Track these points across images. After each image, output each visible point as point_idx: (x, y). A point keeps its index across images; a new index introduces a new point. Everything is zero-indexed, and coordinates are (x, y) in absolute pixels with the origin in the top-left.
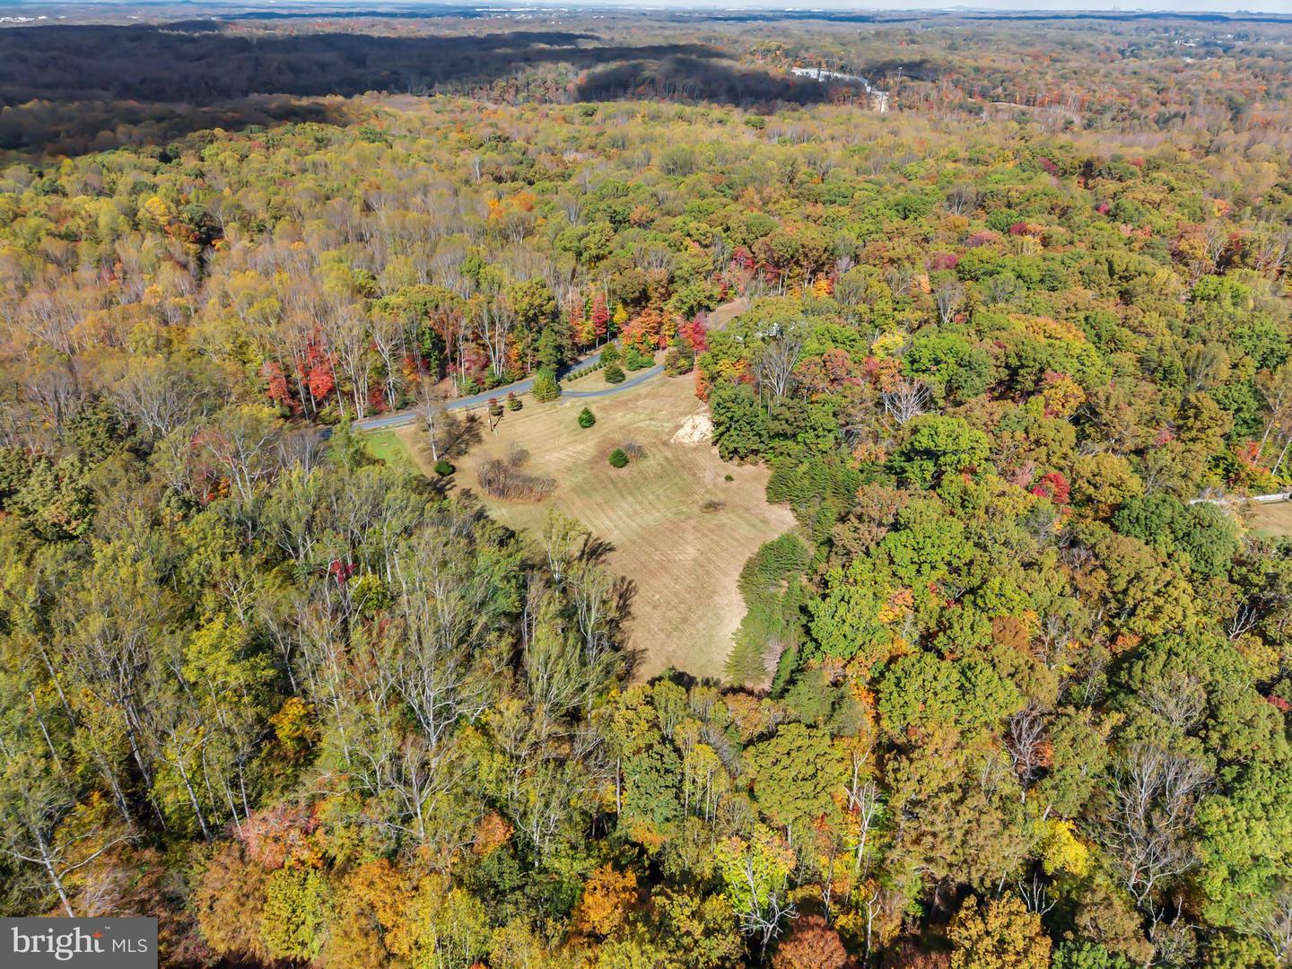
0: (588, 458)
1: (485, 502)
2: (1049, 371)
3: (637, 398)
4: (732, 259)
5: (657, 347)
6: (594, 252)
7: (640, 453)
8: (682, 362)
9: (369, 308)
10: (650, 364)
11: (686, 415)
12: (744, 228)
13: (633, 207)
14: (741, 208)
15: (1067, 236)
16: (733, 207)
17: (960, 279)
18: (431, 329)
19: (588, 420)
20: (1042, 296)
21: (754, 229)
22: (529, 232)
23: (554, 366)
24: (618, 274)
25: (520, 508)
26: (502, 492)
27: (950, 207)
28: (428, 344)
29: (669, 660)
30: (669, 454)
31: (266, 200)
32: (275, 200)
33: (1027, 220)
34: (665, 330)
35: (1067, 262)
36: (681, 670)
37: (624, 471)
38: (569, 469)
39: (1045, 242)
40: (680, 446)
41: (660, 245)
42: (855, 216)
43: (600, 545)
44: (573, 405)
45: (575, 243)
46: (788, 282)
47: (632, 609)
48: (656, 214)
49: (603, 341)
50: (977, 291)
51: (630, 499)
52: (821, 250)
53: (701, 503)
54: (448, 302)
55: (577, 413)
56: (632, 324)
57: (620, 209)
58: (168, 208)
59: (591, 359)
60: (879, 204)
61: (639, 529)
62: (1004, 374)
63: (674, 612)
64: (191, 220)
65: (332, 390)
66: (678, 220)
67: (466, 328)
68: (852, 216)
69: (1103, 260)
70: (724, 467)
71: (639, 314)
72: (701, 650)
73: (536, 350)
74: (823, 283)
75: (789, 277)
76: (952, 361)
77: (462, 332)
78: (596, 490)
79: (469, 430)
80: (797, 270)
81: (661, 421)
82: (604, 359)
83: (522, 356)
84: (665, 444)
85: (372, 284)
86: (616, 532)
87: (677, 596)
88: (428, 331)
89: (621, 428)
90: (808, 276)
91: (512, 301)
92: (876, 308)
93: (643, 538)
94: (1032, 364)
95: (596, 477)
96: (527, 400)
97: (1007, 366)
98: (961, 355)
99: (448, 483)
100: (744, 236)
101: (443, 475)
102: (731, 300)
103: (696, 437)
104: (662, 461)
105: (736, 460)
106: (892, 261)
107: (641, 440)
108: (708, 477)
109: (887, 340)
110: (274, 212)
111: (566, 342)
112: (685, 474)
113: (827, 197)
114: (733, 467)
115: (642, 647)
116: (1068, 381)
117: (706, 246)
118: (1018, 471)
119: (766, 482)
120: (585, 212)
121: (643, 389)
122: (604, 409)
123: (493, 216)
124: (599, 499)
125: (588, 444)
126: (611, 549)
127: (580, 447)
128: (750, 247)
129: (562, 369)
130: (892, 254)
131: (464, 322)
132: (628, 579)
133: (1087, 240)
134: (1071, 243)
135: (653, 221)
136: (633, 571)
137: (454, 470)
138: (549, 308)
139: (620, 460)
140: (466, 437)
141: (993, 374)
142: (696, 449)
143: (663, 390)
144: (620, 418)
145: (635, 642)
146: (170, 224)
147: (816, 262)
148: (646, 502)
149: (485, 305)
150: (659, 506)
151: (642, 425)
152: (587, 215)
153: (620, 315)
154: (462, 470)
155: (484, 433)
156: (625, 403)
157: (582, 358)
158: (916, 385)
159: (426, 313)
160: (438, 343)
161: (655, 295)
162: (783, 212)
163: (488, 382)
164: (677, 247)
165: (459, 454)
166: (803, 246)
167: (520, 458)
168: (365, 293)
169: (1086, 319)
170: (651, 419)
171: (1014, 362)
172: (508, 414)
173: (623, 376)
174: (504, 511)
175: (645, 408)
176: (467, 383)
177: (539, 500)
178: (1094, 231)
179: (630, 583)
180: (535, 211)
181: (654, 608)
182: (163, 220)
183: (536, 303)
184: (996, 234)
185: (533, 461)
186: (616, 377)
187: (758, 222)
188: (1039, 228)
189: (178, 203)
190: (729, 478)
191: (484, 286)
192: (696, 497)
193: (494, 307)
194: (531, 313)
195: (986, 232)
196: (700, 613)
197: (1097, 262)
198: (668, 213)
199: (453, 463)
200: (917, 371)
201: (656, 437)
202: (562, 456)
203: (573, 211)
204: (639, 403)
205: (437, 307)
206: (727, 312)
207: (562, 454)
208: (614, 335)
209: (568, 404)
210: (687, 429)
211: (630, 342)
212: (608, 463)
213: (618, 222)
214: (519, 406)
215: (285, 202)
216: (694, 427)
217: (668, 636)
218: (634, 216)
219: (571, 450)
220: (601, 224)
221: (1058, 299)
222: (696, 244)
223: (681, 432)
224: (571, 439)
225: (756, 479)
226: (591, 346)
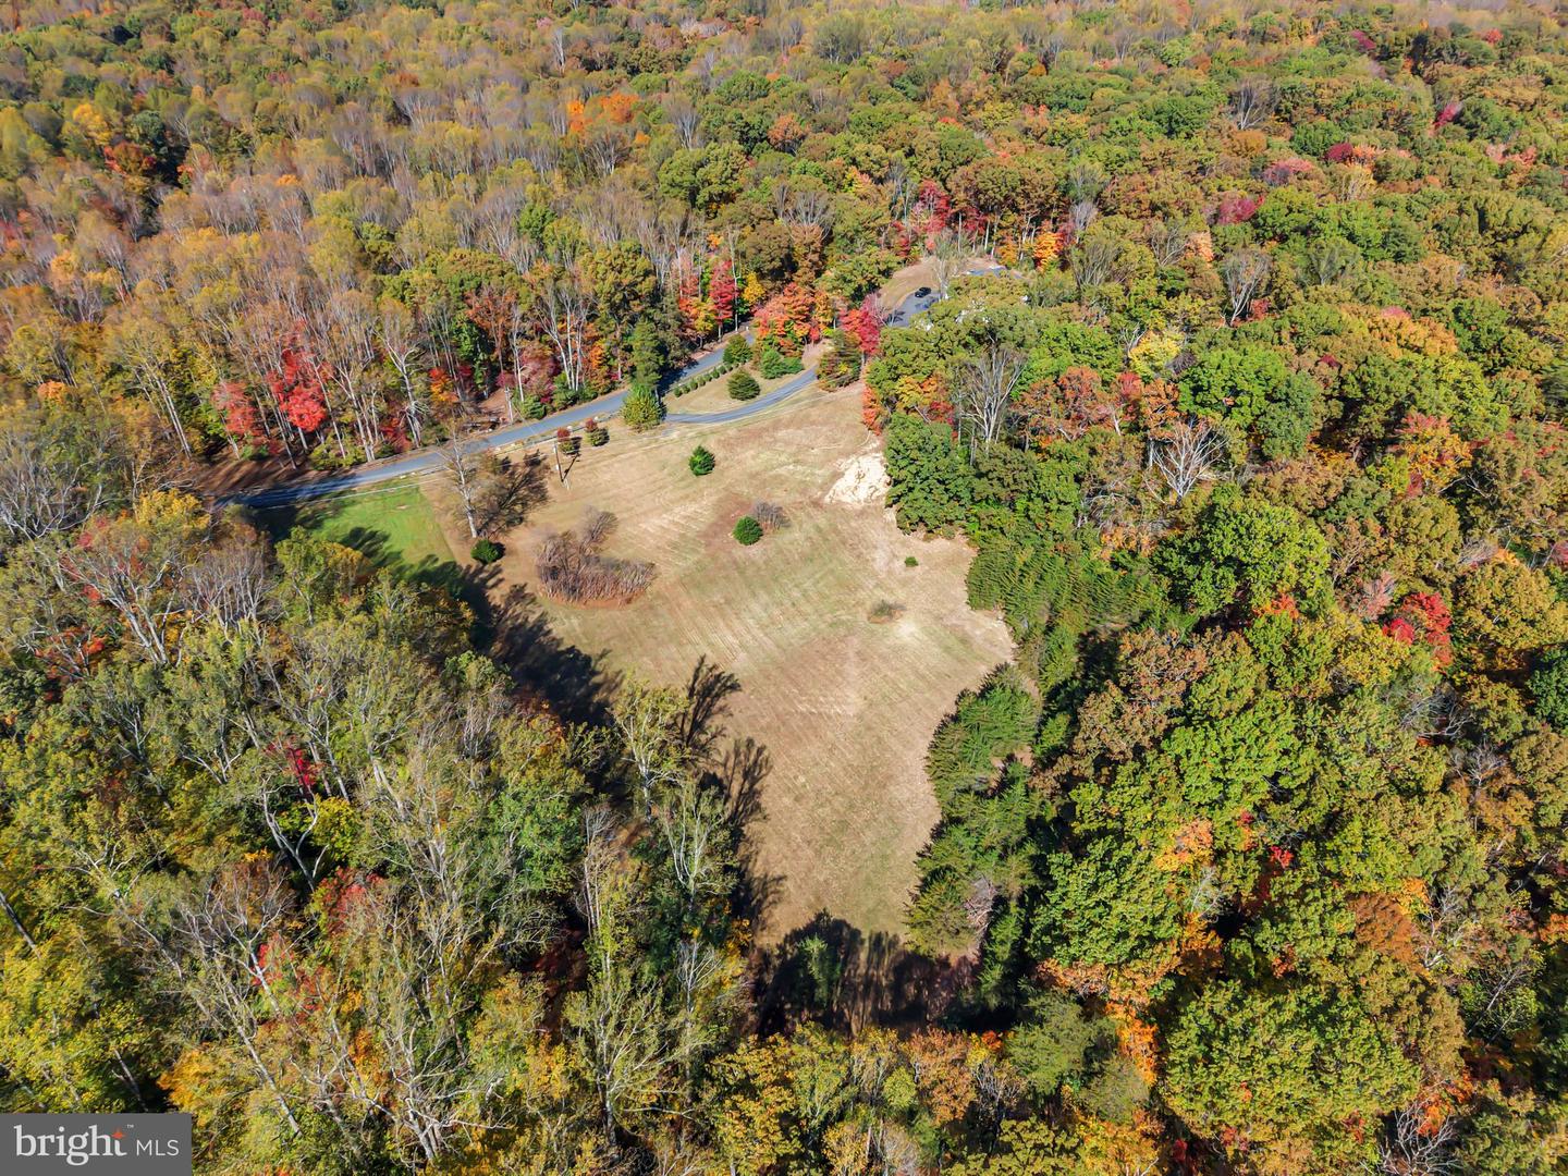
0: (703, 527)
1: (547, 607)
2: (1413, 412)
3: (776, 426)
4: (917, 199)
5: (807, 339)
6: (716, 189)
7: (780, 519)
8: (843, 368)
9: (378, 290)
10: (798, 368)
11: (847, 456)
12: (935, 152)
13: (773, 114)
14: (931, 118)
15: (1413, 166)
16: (919, 117)
17: (1257, 238)
18: (470, 322)
19: (704, 463)
20: (1387, 272)
21: (950, 154)
22: (623, 158)
23: (655, 376)
24: (749, 227)
25: (601, 615)
26: (574, 590)
27: (1234, 113)
28: (467, 346)
29: (818, 898)
30: (822, 521)
31: (250, 105)
32: (264, 104)
33: (1353, 138)
34: (818, 316)
35: (1416, 207)
36: (835, 915)
37: (755, 550)
38: (675, 546)
39: (1381, 174)
40: (838, 509)
41: (812, 181)
42: (1097, 129)
43: (718, 678)
44: (682, 437)
45: (688, 177)
46: (998, 234)
47: (764, 800)
48: (807, 128)
49: (729, 328)
50: (1289, 264)
51: (764, 597)
52: (1051, 187)
53: (868, 604)
54: (495, 279)
55: (687, 451)
56: (770, 305)
57: (754, 120)
58: (108, 120)
59: (710, 359)
60: (1132, 110)
61: (776, 653)
62: (1337, 409)
63: (828, 809)
64: (144, 136)
65: (325, 421)
66: (838, 141)
67: (523, 318)
68: (1091, 130)
69: (1469, 206)
70: (903, 544)
71: (780, 290)
72: (868, 882)
73: (629, 349)
74: (1050, 239)
75: (1000, 227)
76: (1258, 391)
77: (515, 325)
78: (712, 581)
79: (529, 478)
80: (1013, 217)
81: (813, 465)
82: (729, 359)
83: (605, 360)
84: (816, 504)
85: (387, 247)
86: (743, 655)
87: (832, 782)
88: (465, 327)
89: (753, 476)
90: (1027, 226)
91: (591, 278)
92: (1134, 289)
93: (782, 670)
94: (1384, 396)
95: (714, 558)
96: (616, 428)
97: (1342, 398)
98: (1273, 383)
99: (492, 575)
100: (936, 163)
101: (485, 563)
102: (916, 261)
103: (863, 493)
104: (812, 533)
105: (921, 532)
106: (1154, 208)
107: (779, 498)
108: (879, 559)
109: (1152, 344)
110: (262, 123)
111: (670, 337)
112: (847, 556)
113: (1055, 98)
114: (917, 543)
115: (778, 872)
116: (1444, 431)
117: (880, 181)
118: (1368, 588)
119: (966, 568)
120: (703, 124)
121: (785, 411)
122: (727, 444)
123: (573, 131)
124: (718, 598)
125: (700, 505)
126: (735, 687)
127: (692, 508)
128: (944, 181)
129: (667, 376)
130: (1154, 196)
131: (518, 312)
132: (758, 744)
133: (1442, 171)
134: (1419, 175)
135: (803, 137)
136: (767, 729)
137: (500, 551)
138: (646, 286)
139: (750, 532)
140: (523, 492)
141: (1318, 411)
142: (862, 513)
143: (815, 413)
144: (752, 458)
145: (766, 862)
146: (112, 144)
147: (1041, 205)
148: (788, 603)
149: (549, 283)
150: (808, 608)
151: (782, 471)
152: (706, 130)
153: (753, 290)
154: (513, 553)
155: (550, 484)
156: (757, 435)
157: (697, 356)
158: (1202, 429)
159: (464, 298)
160: (483, 340)
161: (804, 264)
162: (991, 124)
163: (559, 399)
164: (837, 184)
165: (510, 523)
166: (1023, 182)
167: (603, 526)
168: (376, 263)
169: (1456, 311)
170: (797, 462)
171: (1353, 391)
172: (587, 449)
173: (757, 390)
174: (575, 621)
175: (787, 443)
176: (527, 401)
177: (629, 601)
178: (1453, 158)
179: (760, 751)
180: (634, 120)
181: (797, 799)
182: (102, 138)
183: (626, 282)
184: (1308, 163)
185: (624, 531)
186: (746, 390)
187: (956, 142)
188: (1371, 151)
189: (127, 110)
190: (911, 562)
191: (551, 250)
192: (861, 594)
193: (564, 284)
194: (618, 298)
195: (1294, 160)
196: (866, 814)
197: (1461, 211)
198: (824, 127)
199: (502, 540)
200: (1203, 405)
201: (803, 492)
202: (665, 523)
203: (687, 123)
204: (781, 434)
205: (479, 286)
206: (909, 280)
207: (664, 520)
208: (745, 318)
209: (674, 435)
210: (849, 479)
211: (767, 334)
212: (731, 536)
213: (751, 140)
214: (603, 438)
215: (276, 106)
216: (860, 476)
217: (818, 853)
218: (775, 133)
219: (681, 511)
220: (727, 146)
221: (1411, 275)
222: (865, 178)
223: (840, 485)
224: (681, 493)
225: (951, 562)
226: (712, 336)
